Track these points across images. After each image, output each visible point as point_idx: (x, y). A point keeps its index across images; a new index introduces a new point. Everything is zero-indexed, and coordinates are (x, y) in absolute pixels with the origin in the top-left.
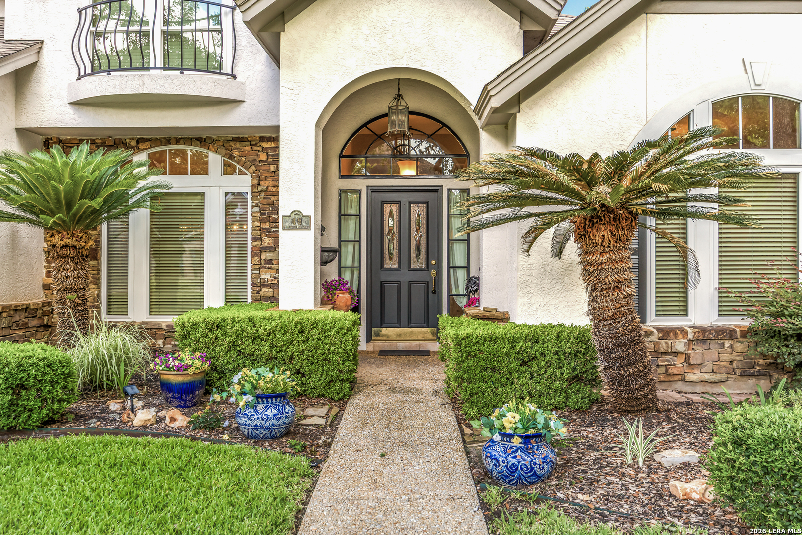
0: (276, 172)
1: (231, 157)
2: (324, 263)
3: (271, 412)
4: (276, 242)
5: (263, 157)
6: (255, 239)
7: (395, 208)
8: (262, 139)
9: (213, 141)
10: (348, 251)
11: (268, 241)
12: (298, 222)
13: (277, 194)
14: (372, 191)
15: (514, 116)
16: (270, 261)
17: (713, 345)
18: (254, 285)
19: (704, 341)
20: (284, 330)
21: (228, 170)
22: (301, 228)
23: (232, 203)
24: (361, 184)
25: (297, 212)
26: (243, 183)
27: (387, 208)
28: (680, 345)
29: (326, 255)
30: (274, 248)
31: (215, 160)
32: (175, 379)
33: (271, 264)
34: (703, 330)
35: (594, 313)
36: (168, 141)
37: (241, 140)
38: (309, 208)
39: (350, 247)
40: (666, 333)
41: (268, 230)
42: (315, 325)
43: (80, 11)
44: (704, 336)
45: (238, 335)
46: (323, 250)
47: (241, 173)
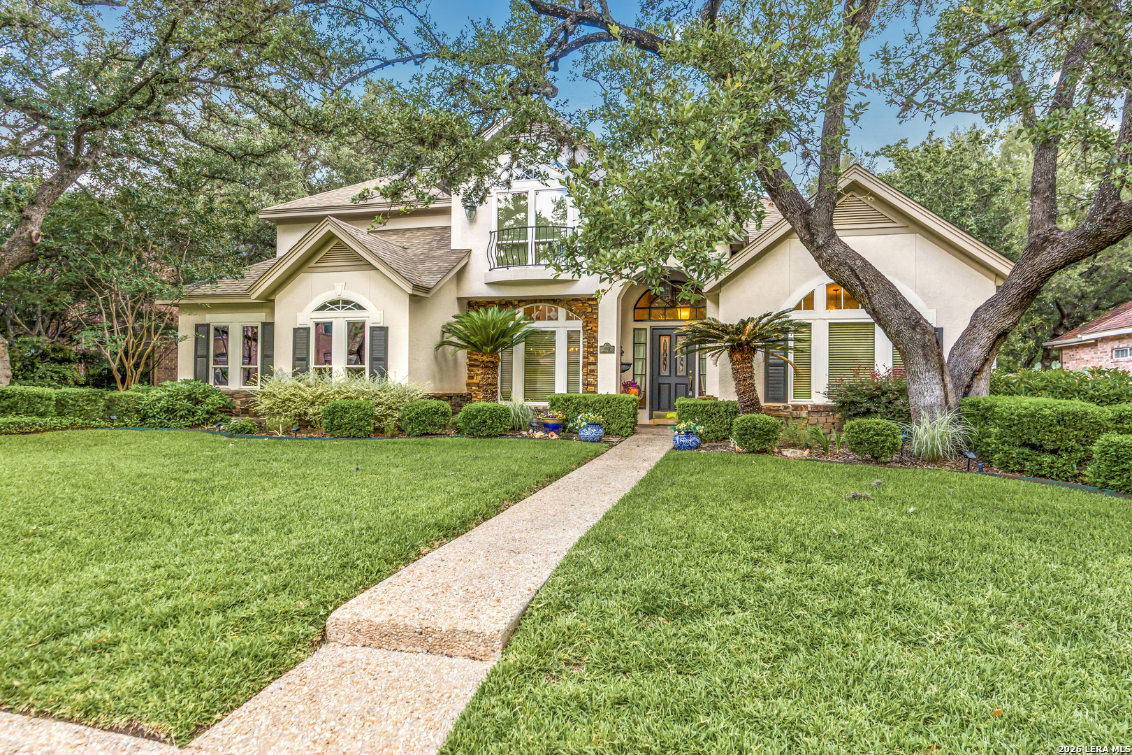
0: (596, 319)
1: (571, 310)
2: (623, 371)
3: (594, 431)
4: (596, 359)
5: (589, 310)
6: (584, 358)
7: (667, 339)
8: (589, 299)
9: (561, 301)
10: (639, 365)
11: (592, 359)
12: (608, 349)
13: (597, 332)
14: (653, 329)
15: (718, 295)
16: (593, 371)
17: (824, 414)
18: (584, 384)
19: (818, 412)
20: (600, 402)
21: (569, 318)
22: (610, 352)
23: (572, 337)
24: (647, 325)
25: (607, 344)
26: (577, 325)
27: (663, 339)
28: (804, 414)
29: (623, 367)
30: (595, 364)
31: (562, 312)
32: (550, 422)
33: (593, 373)
34: (817, 406)
35: (738, 392)
36: (535, 301)
37: (577, 300)
38: (613, 342)
39: (640, 363)
40: (796, 408)
41: (592, 353)
42: (615, 399)
43: (491, 233)
44: (817, 410)
45: (579, 404)
46: (622, 364)
47: (577, 319)
